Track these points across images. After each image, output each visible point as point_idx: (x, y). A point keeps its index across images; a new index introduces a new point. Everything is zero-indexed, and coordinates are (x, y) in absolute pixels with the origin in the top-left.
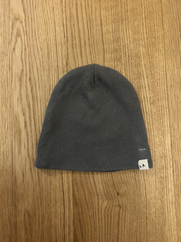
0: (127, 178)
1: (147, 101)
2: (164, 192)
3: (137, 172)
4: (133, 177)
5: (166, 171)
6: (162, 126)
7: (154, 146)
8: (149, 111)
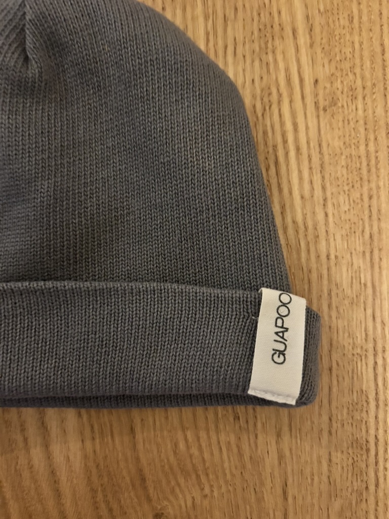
0: (200, 448)
1: (303, 98)
2: (364, 505)
3: (247, 422)
4: (229, 443)
5: (376, 417)
6: (367, 212)
7: (330, 306)
8: (308, 143)
